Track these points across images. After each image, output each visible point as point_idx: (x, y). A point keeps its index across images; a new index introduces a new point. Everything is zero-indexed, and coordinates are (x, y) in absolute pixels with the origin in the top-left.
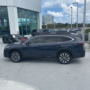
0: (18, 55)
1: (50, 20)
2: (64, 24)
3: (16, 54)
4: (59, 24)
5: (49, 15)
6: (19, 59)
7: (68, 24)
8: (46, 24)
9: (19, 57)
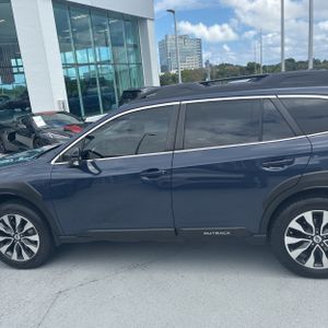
0: (29, 225)
1: (188, 54)
2: (241, 68)
3: (18, 218)
4: (222, 66)
5: (184, 37)
6: (35, 249)
7: (258, 66)
8: (173, 72)
9: (36, 238)
